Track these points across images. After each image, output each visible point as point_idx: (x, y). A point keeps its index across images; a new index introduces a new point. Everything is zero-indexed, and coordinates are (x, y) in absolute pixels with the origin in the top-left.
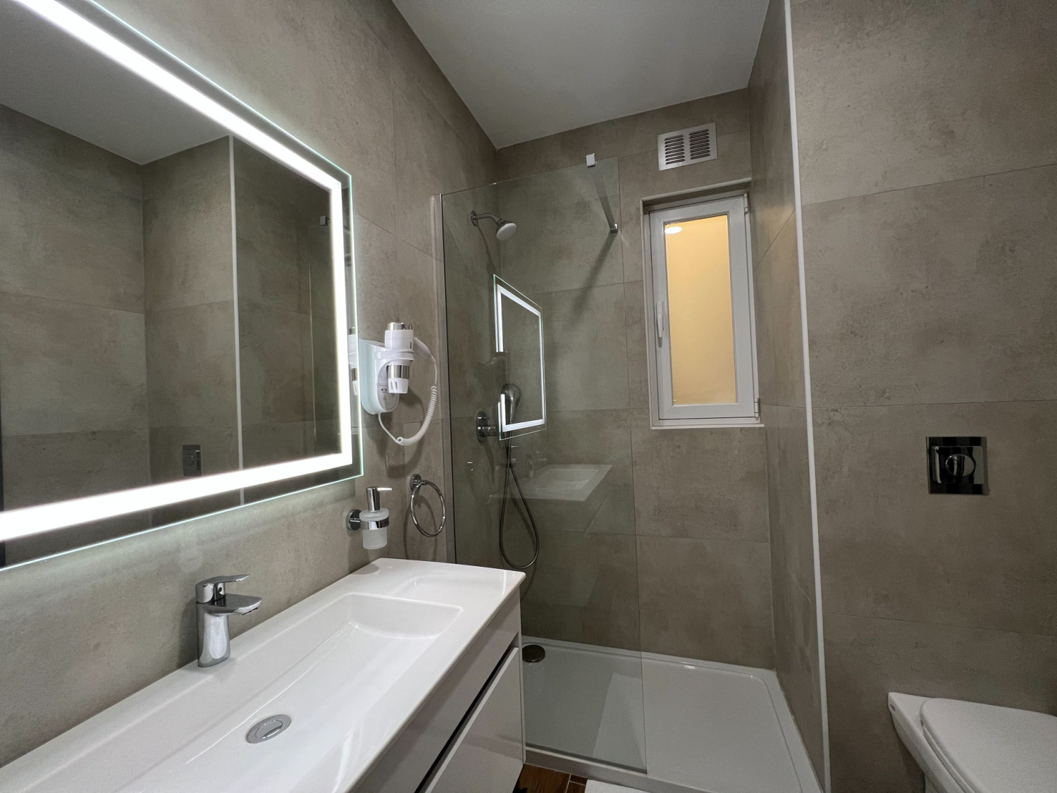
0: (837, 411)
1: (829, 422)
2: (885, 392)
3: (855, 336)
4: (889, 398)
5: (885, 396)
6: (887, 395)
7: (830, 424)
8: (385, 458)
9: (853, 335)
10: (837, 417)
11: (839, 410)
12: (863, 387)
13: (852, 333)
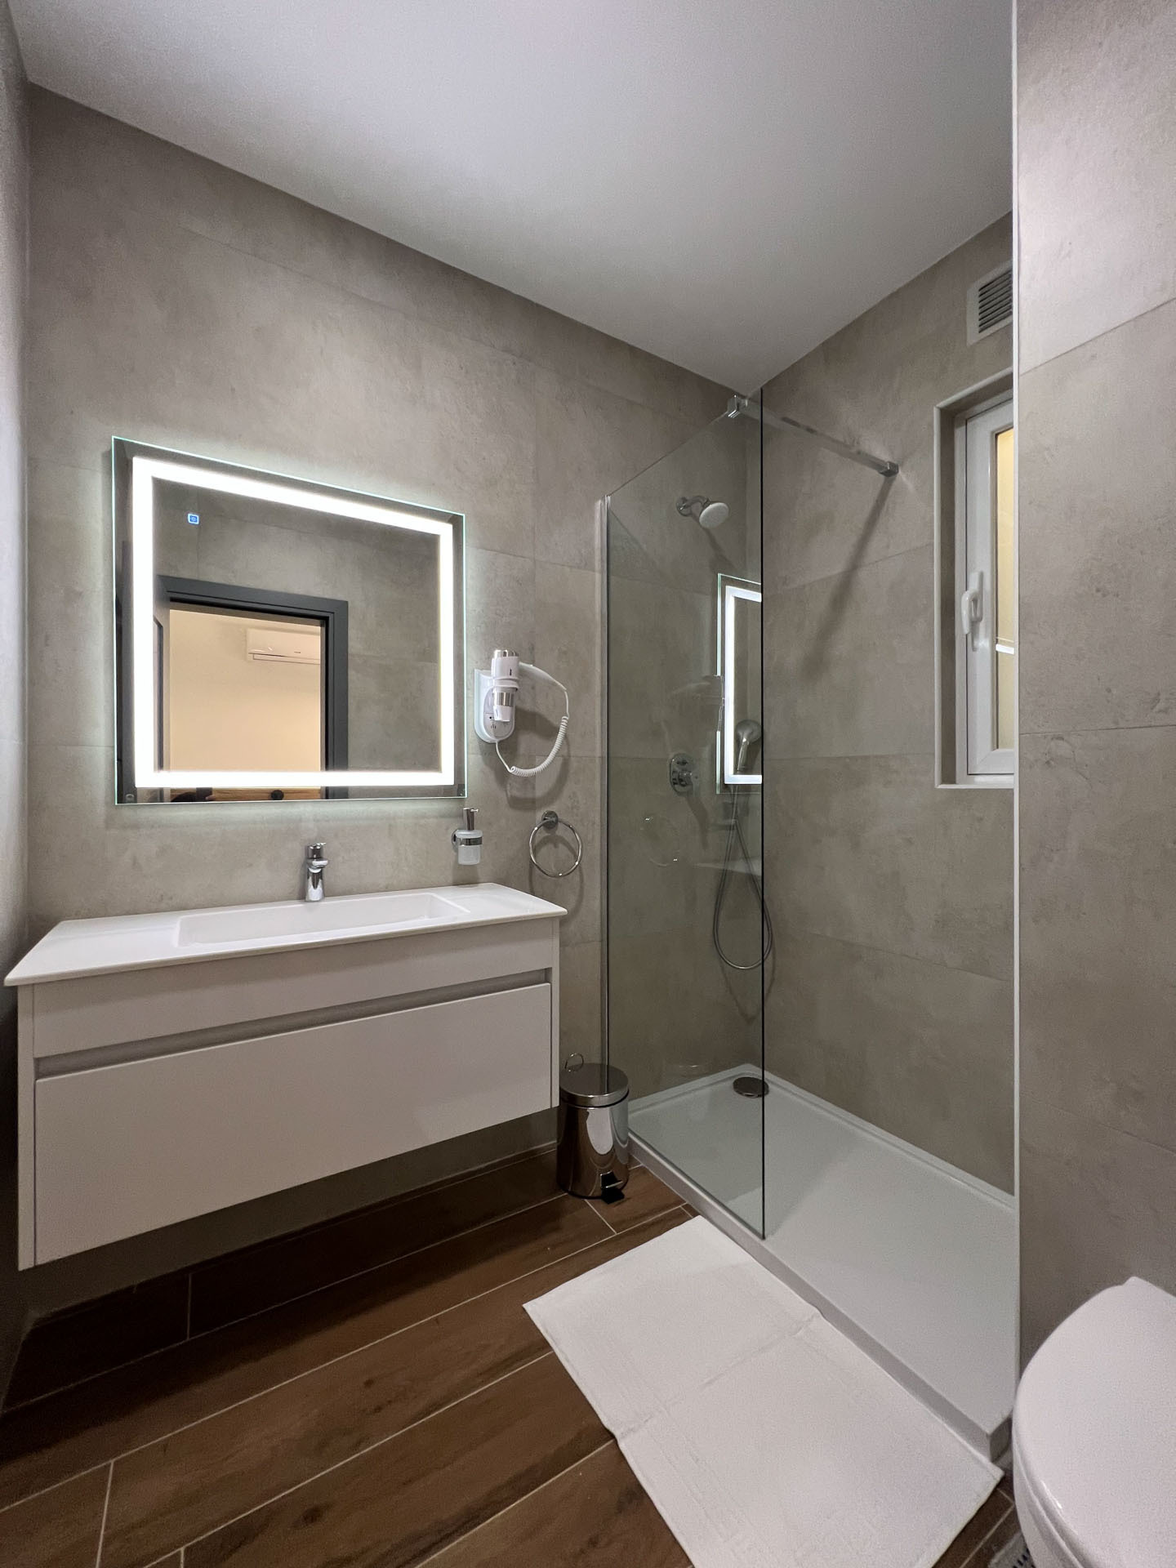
0: (1063, 739)
1: (1048, 757)
2: (1157, 700)
3: (1104, 596)
4: (1165, 711)
5: (1158, 707)
6: (1161, 706)
7: (1048, 762)
8: (506, 787)
9: (1099, 594)
10: (1063, 749)
11: (1065, 738)
12: (1114, 692)
13: (1098, 590)
